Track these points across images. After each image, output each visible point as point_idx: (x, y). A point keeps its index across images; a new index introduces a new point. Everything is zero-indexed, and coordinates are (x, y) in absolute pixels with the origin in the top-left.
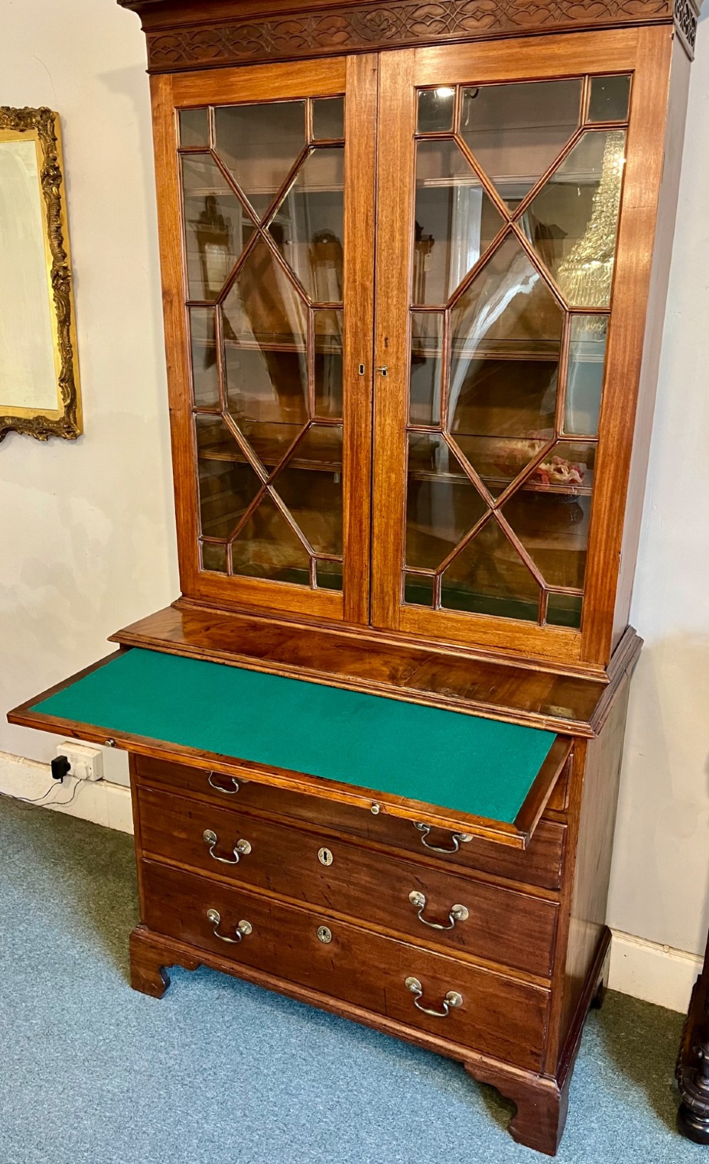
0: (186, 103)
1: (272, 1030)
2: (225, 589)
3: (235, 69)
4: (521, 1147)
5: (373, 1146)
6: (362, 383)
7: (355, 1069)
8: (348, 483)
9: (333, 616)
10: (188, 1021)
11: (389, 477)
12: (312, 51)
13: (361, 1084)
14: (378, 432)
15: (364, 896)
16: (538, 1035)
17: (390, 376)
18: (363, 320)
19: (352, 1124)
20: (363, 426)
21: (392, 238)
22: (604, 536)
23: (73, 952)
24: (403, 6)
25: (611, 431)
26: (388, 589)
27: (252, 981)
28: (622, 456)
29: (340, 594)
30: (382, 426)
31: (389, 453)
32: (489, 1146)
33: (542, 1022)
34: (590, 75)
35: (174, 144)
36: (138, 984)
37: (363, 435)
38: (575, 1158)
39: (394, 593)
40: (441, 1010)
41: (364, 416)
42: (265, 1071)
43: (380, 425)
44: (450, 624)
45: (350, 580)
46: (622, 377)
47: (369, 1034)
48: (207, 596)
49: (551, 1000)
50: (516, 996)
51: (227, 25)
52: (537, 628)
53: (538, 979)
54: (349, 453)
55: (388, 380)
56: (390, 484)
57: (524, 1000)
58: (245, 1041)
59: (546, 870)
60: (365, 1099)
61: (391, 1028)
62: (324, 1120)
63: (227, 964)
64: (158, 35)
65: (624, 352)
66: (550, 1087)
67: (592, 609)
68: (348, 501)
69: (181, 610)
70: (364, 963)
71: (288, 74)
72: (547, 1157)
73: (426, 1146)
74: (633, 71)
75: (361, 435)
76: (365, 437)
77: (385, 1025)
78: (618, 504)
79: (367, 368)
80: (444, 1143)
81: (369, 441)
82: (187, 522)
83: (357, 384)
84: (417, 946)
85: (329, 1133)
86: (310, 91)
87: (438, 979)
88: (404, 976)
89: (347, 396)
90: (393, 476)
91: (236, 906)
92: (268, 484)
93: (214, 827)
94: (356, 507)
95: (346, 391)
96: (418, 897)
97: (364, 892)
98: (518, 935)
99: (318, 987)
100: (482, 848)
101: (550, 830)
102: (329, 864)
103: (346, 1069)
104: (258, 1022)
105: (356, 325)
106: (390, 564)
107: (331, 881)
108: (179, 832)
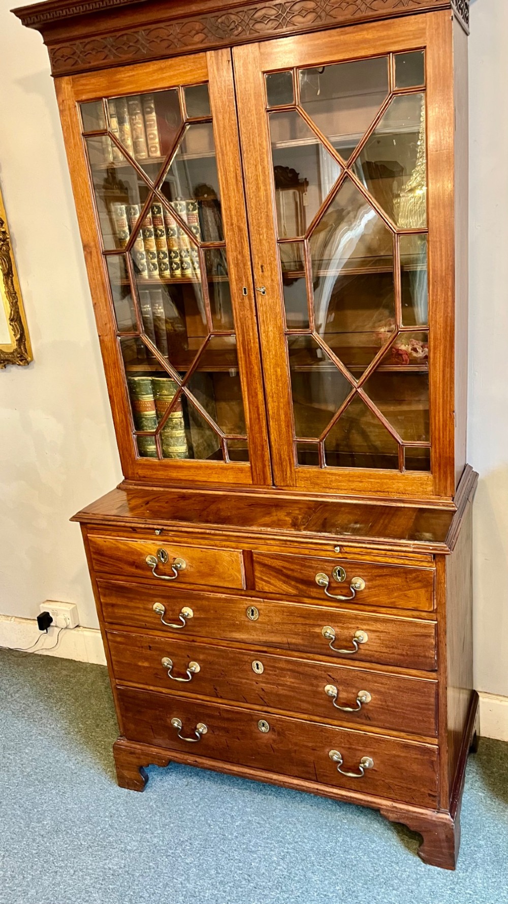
0: (84, 97)
1: (232, 804)
2: (158, 470)
3: (121, 69)
4: (429, 867)
6: (247, 301)
7: (298, 826)
8: (245, 379)
9: (245, 482)
10: (166, 806)
11: (276, 371)
12: (179, 50)
13: (304, 836)
14: (264, 338)
15: (292, 694)
16: (433, 782)
17: (268, 294)
18: (241, 253)
20: (251, 334)
21: (258, 189)
22: (441, 400)
23: (70, 764)
24: (245, 10)
25: (438, 320)
26: (285, 456)
27: (212, 769)
28: (448, 339)
29: (248, 464)
30: (267, 332)
31: (274, 353)
32: (405, 869)
33: (434, 771)
34: (393, 52)
35: (79, 130)
36: (123, 782)
37: (252, 341)
38: (470, 870)
39: (290, 459)
40: (358, 772)
41: (251, 326)
42: (230, 836)
43: (264, 332)
44: (334, 478)
45: (255, 453)
46: (442, 279)
47: (306, 796)
48: (144, 477)
49: (439, 754)
50: (413, 755)
51: (111, 34)
52: (399, 474)
53: (429, 739)
54: (242, 355)
55: (267, 297)
56: (277, 376)
57: (419, 757)
58: (211, 816)
59: (425, 657)
60: (308, 847)
61: (322, 790)
62: (279, 868)
63: (191, 759)
64: (57, 47)
65: (441, 261)
66: (446, 819)
67: (438, 455)
68: (246, 393)
69: (125, 490)
70: (296, 744)
71: (161, 69)
72: (449, 871)
73: (358, 877)
74: (425, 47)
75: (250, 341)
76: (254, 343)
77: (317, 789)
78: (449, 376)
79: (249, 289)
80: (371, 872)
81: (257, 345)
82: (123, 421)
83: (243, 303)
84: (334, 726)
85: (283, 877)
86: (181, 81)
87: (353, 749)
88: (327, 750)
89: (236, 313)
90: (279, 370)
91: (193, 714)
92: (183, 386)
93: (169, 655)
94: (252, 397)
95: (235, 310)
96: (331, 689)
97: (289, 691)
98: (409, 708)
99: (263, 767)
100: (375, 646)
101: (425, 626)
102: (261, 673)
103: (290, 826)
104: (219, 799)
105: (237, 258)
106: (284, 437)
107: (264, 685)
108: (143, 662)
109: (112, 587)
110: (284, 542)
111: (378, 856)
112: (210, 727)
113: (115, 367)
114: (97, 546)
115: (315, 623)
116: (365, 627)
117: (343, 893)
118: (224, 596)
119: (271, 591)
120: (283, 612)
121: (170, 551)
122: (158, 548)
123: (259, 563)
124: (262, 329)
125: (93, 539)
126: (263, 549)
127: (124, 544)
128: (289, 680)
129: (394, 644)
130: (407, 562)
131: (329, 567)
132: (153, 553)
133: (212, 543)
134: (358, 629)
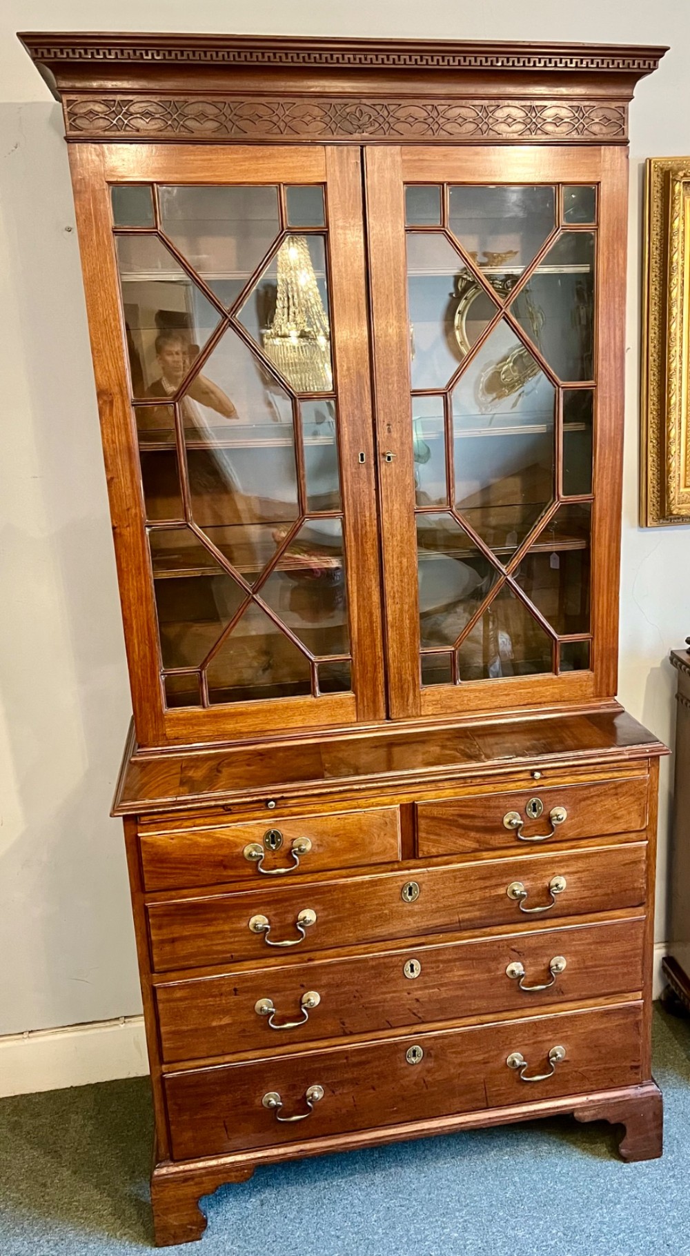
1: (346, 1200)
2: (203, 724)
3: (189, 147)
4: (633, 1164)
5: (527, 1236)
6: (363, 470)
8: (354, 575)
9: (344, 720)
10: (252, 1241)
11: (401, 563)
12: (286, 137)
13: (470, 1195)
14: (386, 519)
15: (459, 993)
16: (636, 1048)
17: (394, 461)
18: (360, 407)
19: (495, 1230)
20: (367, 514)
22: (606, 581)
24: (385, 104)
25: (604, 488)
26: (407, 675)
29: (350, 694)
30: (391, 513)
31: (399, 538)
32: (610, 1179)
33: (639, 1034)
34: (563, 183)
35: (108, 224)
37: (368, 523)
38: (675, 1149)
39: (414, 679)
40: (548, 1070)
41: (367, 504)
42: (376, 1237)
43: (387, 511)
44: (472, 696)
45: (363, 676)
48: (176, 738)
49: (643, 1010)
50: (616, 1021)
51: (176, 98)
53: (631, 996)
54: (353, 544)
55: (393, 465)
56: (402, 568)
57: (622, 1021)
58: (330, 1225)
59: (634, 889)
60: (485, 1203)
61: (497, 1117)
62: (468, 1242)
66: (652, 1091)
67: (600, 648)
68: (355, 595)
70: (460, 1065)
71: (256, 158)
72: (657, 1160)
73: (568, 1209)
74: (598, 183)
75: (365, 524)
76: (371, 526)
77: (490, 1118)
79: (368, 455)
81: (375, 529)
82: (145, 656)
83: (358, 473)
85: (481, 1251)
86: (285, 177)
87: (540, 1042)
88: (505, 1057)
89: (347, 486)
90: (405, 560)
91: (302, 1075)
92: (254, 593)
93: (268, 993)
94: (364, 599)
95: (347, 481)
96: (516, 967)
97: (456, 989)
98: (612, 962)
99: (408, 1118)
100: (575, 893)
101: (635, 850)
102: (416, 976)
103: (445, 1191)
104: (326, 1201)
105: (353, 414)
106: (407, 650)
107: (420, 992)
108: (221, 1019)
109: (176, 910)
110: (462, 781)
111: (572, 1177)
112: (330, 1088)
113: (140, 574)
114: (154, 850)
115: (499, 881)
116: (563, 871)
117: (564, 1234)
118: (367, 878)
119: (441, 852)
120: (455, 878)
121: (285, 831)
122: (267, 829)
123: (426, 817)
124: (384, 506)
125: (149, 840)
126: (430, 796)
127: (208, 836)
128: (457, 974)
129: (598, 883)
130: (616, 774)
131: (521, 802)
132: (257, 840)
133: (354, 803)
134: (554, 874)
